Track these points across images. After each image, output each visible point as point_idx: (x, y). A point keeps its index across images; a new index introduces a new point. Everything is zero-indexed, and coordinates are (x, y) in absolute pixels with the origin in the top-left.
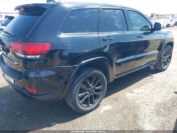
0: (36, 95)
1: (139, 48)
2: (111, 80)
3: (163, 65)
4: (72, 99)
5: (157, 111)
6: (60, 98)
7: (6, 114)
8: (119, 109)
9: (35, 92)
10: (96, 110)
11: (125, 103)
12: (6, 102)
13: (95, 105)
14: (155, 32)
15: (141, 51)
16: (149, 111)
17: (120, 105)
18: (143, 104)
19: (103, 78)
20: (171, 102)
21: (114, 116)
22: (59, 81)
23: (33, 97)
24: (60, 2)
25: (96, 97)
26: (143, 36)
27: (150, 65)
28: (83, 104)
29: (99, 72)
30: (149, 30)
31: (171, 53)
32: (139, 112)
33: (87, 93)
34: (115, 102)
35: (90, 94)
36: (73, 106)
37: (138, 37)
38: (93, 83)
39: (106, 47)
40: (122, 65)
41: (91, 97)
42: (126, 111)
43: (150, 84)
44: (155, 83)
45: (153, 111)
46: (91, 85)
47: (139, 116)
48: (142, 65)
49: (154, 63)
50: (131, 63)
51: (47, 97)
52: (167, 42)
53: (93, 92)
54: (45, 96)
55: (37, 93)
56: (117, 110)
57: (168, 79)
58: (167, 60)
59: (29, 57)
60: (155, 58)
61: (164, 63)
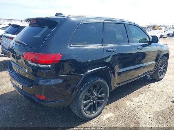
0: (45, 101)
1: (137, 59)
2: (113, 89)
3: (159, 75)
4: (77, 106)
5: (156, 119)
6: (66, 105)
7: (13, 120)
8: (120, 116)
9: (43, 98)
10: (98, 117)
11: (125, 110)
12: (11, 107)
13: (97, 112)
14: (153, 44)
15: (139, 61)
16: (149, 119)
17: (121, 112)
18: (142, 112)
19: (106, 86)
20: (168, 111)
21: (116, 123)
22: (67, 89)
23: (42, 103)
24: (69, 16)
25: (99, 104)
26: (142, 48)
27: (147, 75)
28: (87, 111)
29: (103, 81)
30: (147, 42)
31: (167, 64)
32: (139, 120)
33: (91, 101)
34: (116, 110)
35: (93, 102)
36: (78, 113)
37: (138, 49)
38: (96, 91)
39: (108, 57)
40: (122, 74)
41: (94, 104)
42: (127, 119)
43: (148, 93)
44: (153, 92)
45: (153, 119)
46: (95, 93)
47: (139, 123)
48: (140, 75)
49: (151, 73)
50: (130, 72)
51: (54, 104)
52: (163, 54)
53: (96, 100)
54: (53, 102)
55: (47, 100)
56: (118, 117)
57: (165, 88)
58: (163, 70)
59: (40, 66)
60: (152, 68)
61: (160, 73)
